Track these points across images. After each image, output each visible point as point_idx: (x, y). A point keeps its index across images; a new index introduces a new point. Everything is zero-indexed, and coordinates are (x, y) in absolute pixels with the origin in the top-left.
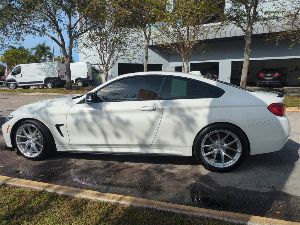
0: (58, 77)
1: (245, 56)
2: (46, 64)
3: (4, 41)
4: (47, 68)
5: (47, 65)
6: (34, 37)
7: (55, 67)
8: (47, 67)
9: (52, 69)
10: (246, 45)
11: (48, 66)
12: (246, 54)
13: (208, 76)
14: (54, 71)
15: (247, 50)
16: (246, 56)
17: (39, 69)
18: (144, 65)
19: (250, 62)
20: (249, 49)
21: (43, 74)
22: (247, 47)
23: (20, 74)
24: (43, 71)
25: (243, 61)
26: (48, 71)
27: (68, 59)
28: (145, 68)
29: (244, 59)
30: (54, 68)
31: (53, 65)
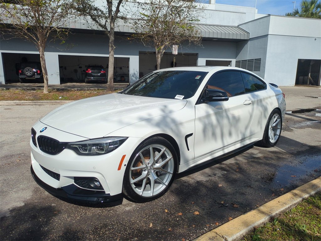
1: (110, 52)
10: (110, 41)
12: (111, 50)
13: (29, 70)
15: (112, 46)
16: (112, 53)
19: (116, 59)
20: (114, 46)
22: (111, 43)
25: (109, 57)
29: (109, 55)
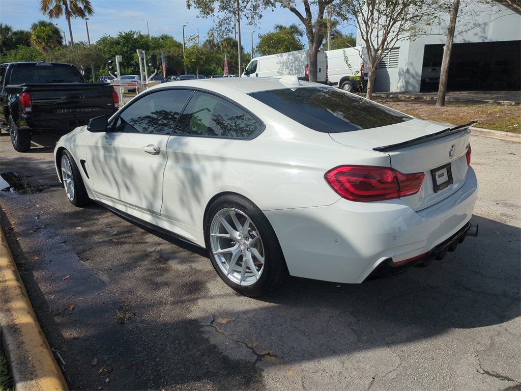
0: (305, 76)
2: (289, 55)
3: (230, 22)
4: (290, 61)
5: (291, 57)
6: (273, 11)
7: (302, 60)
8: (291, 59)
9: (297, 63)
11: (293, 59)
14: (300, 66)
17: (280, 65)
18: (445, 48)
21: (284, 72)
23: (255, 74)
24: (285, 67)
26: (292, 67)
27: (315, 44)
28: (447, 54)
30: (300, 60)
31: (299, 56)
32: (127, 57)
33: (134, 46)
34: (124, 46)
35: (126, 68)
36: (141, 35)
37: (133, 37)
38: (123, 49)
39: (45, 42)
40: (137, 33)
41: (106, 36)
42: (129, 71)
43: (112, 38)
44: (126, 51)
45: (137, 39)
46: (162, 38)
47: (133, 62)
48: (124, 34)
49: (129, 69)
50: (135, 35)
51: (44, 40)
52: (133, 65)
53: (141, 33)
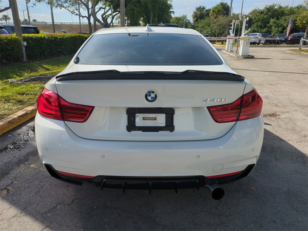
32: (266, 21)
33: (273, 14)
34: (266, 15)
35: (262, 29)
36: (280, 6)
37: (274, 8)
38: (265, 17)
39: (216, 14)
40: (278, 5)
41: (256, 9)
42: (264, 31)
43: (260, 10)
44: (266, 18)
45: (276, 9)
46: (298, 8)
47: (268, 25)
48: (268, 6)
49: (265, 29)
50: (276, 6)
51: (216, 13)
52: (268, 27)
53: (281, 5)
